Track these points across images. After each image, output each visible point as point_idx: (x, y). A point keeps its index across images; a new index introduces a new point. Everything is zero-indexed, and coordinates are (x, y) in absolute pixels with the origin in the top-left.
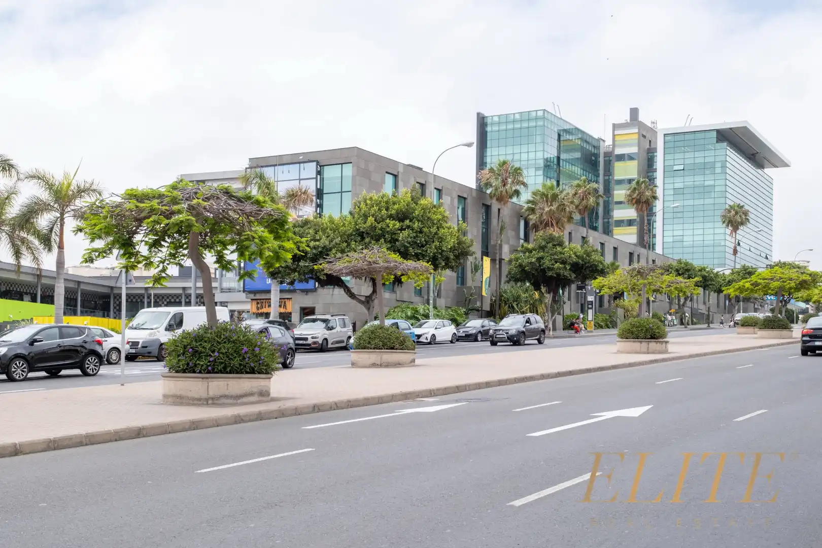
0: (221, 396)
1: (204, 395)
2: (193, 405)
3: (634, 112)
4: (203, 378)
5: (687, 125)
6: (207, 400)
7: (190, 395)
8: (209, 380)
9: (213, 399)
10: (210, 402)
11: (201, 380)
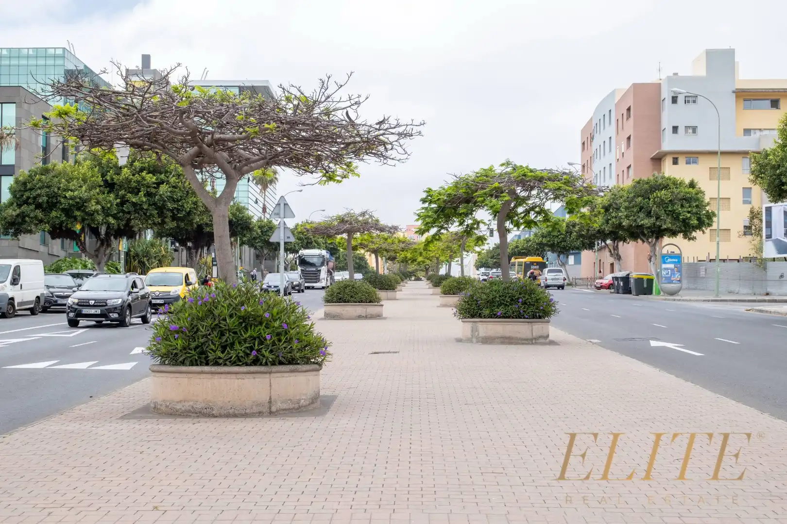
0: (540, 337)
1: (530, 336)
2: (523, 344)
3: (146, 59)
4: (528, 322)
5: (203, 79)
6: (532, 340)
7: (519, 336)
8: (533, 324)
9: (535, 339)
10: (534, 341)
11: (527, 324)
